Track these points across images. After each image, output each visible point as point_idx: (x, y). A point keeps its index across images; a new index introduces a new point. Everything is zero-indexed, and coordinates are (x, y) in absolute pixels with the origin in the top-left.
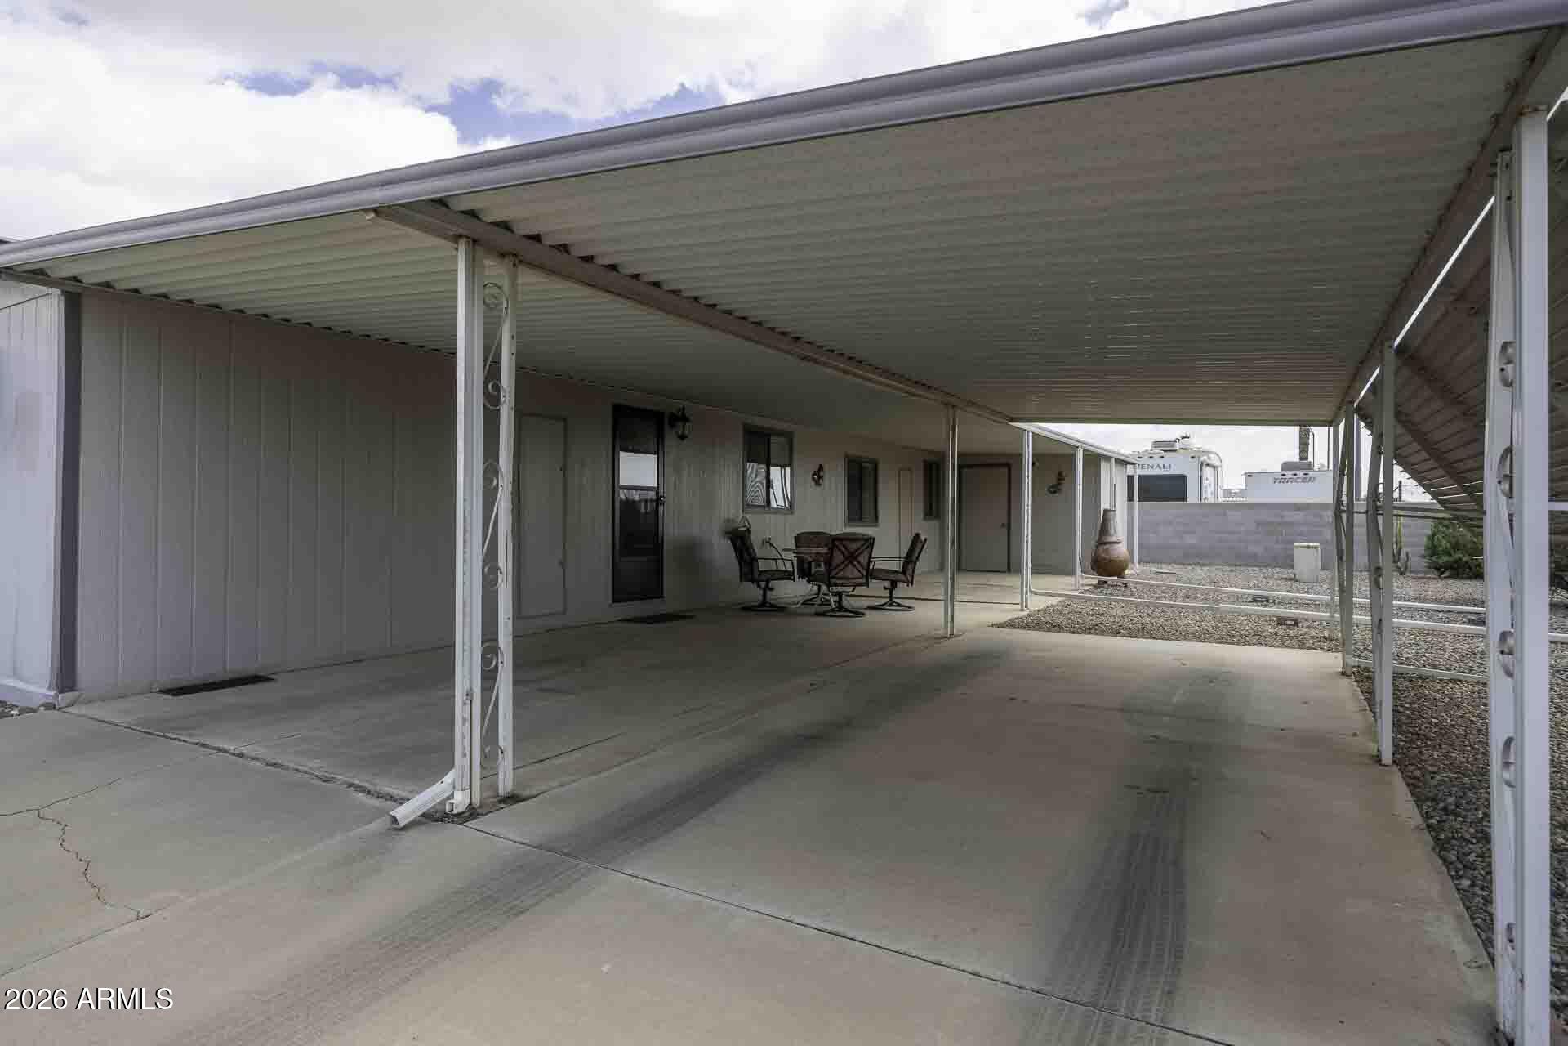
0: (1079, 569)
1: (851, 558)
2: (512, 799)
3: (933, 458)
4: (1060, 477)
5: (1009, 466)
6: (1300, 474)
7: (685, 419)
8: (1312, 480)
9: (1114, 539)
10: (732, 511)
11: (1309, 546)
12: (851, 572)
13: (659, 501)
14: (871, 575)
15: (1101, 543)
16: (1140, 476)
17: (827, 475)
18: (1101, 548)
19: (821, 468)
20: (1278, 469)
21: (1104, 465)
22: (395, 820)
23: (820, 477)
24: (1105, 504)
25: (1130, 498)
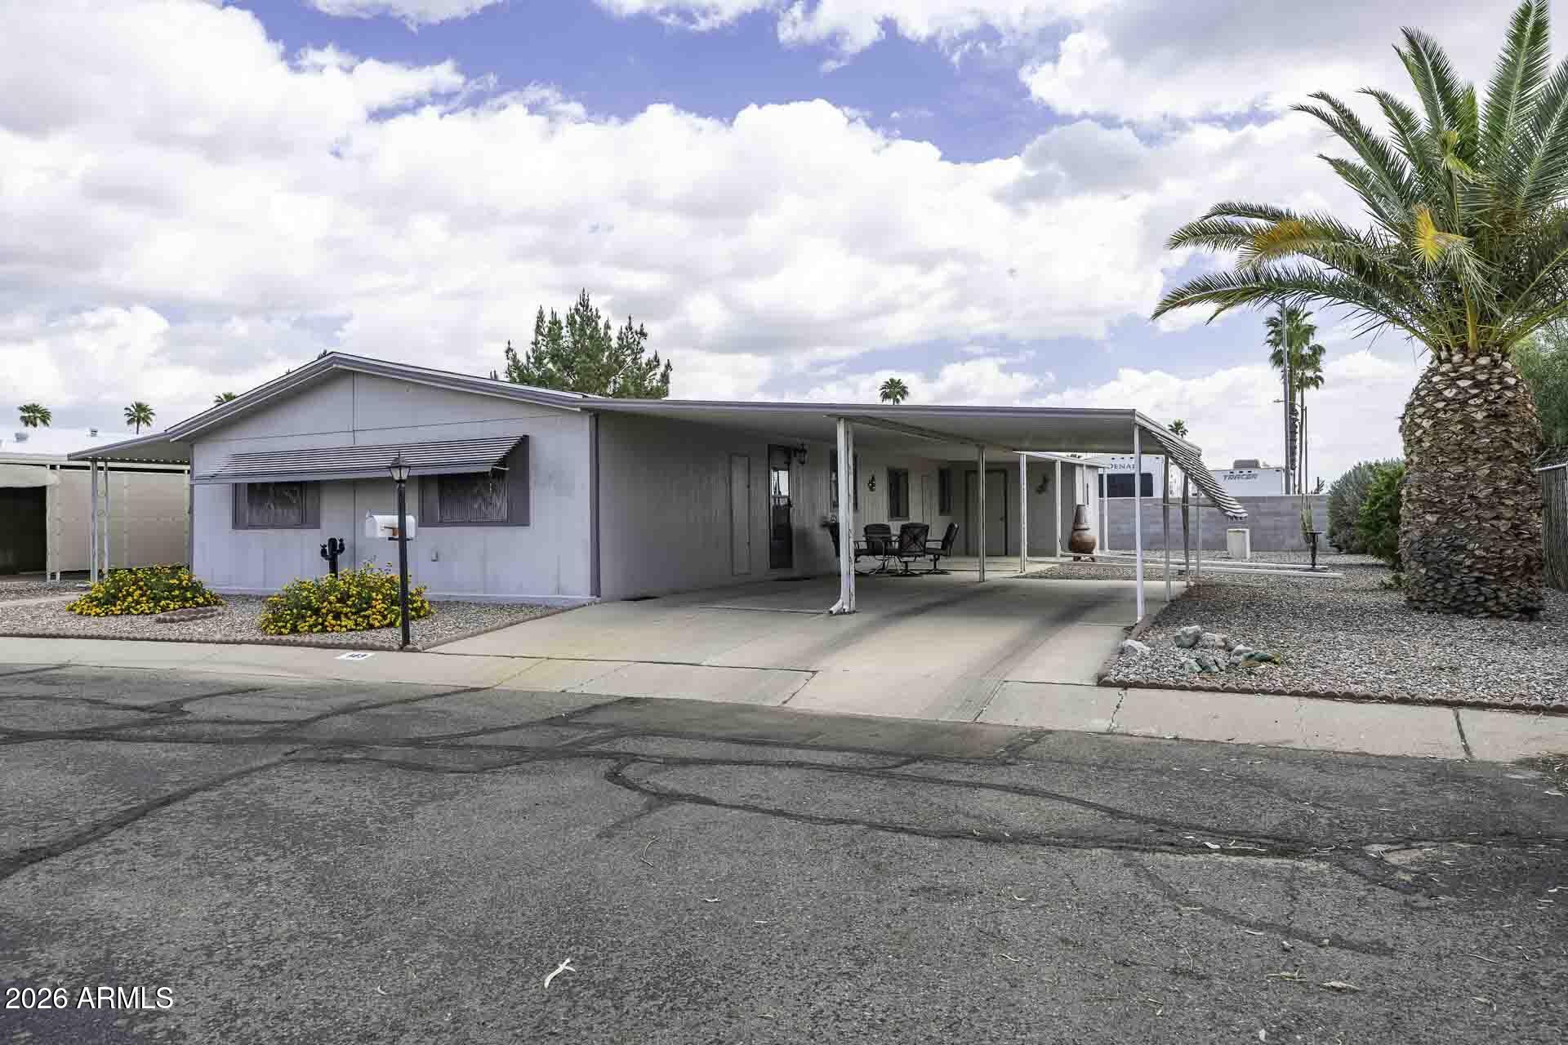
0: (1059, 551)
1: (915, 539)
2: (854, 612)
3: (945, 467)
4: (1045, 481)
5: (1005, 472)
6: (1245, 472)
7: (804, 451)
8: (1255, 476)
9: (1084, 526)
10: (825, 510)
11: (1238, 531)
12: (914, 548)
13: (789, 504)
14: (926, 552)
15: (1075, 530)
16: (1108, 476)
17: (876, 482)
18: (1076, 534)
19: (873, 478)
20: (1231, 467)
21: (1078, 470)
22: (831, 612)
23: (873, 485)
24: (1079, 501)
25: (1101, 495)
